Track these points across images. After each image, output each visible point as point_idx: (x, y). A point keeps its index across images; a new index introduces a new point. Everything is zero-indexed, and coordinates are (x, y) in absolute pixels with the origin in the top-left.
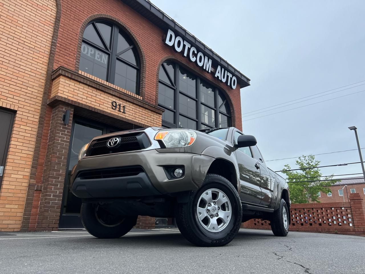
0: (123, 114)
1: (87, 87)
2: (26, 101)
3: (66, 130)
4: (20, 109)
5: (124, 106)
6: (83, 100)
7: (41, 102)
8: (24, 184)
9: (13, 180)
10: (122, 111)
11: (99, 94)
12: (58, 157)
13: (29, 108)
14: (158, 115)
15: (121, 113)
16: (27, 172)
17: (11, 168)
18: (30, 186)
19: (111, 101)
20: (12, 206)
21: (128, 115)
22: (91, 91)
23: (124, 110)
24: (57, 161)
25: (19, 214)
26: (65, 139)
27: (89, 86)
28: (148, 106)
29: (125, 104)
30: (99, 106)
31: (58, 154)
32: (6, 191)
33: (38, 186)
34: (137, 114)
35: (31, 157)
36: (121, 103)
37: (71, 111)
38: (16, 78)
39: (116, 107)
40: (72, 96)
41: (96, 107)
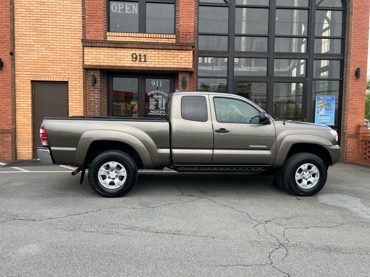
0: (145, 63)
1: (107, 49)
2: (73, 72)
3: (96, 90)
4: (70, 80)
5: (144, 54)
6: (105, 61)
10: (143, 60)
11: (119, 51)
12: (93, 111)
14: (187, 51)
15: (142, 62)
19: (131, 55)
21: (150, 63)
22: (111, 51)
23: (145, 59)
26: (96, 97)
27: (108, 47)
28: (172, 46)
30: (120, 63)
31: (92, 109)
34: (160, 58)
36: (142, 52)
37: (97, 74)
38: (63, 57)
39: (136, 58)
40: (95, 61)
41: (117, 65)
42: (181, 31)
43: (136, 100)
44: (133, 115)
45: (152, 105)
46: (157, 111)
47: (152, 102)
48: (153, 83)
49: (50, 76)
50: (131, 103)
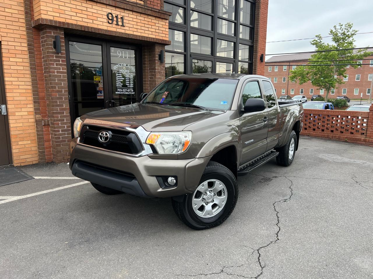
0: (122, 28)
2: (9, 27)
3: (61, 59)
4: (4, 39)
5: (122, 16)
6: (73, 18)
7: (24, 25)
8: (30, 120)
9: (19, 117)
10: (120, 23)
11: (90, 6)
12: (58, 91)
13: (13, 35)
14: (163, 20)
15: (120, 27)
16: (31, 107)
17: (13, 106)
18: (37, 122)
19: (106, 14)
20: (25, 142)
21: (128, 28)
23: (123, 22)
24: (58, 96)
25: (33, 149)
26: (61, 70)
28: (151, 11)
29: (123, 14)
30: (93, 23)
31: (57, 88)
32: (15, 129)
33: (45, 121)
34: (139, 24)
35: (30, 91)
36: (118, 13)
37: (62, 36)
39: (112, 20)
40: (58, 15)
41: (89, 25)
43: (100, 75)
44: (98, 94)
45: (119, 82)
46: (125, 89)
47: (119, 78)
48: (119, 53)
50: (94, 78)
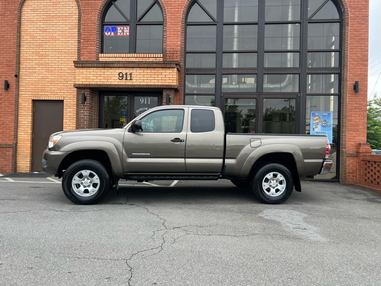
0: (130, 81)
1: (96, 69)
2: (68, 91)
3: (86, 107)
4: (65, 98)
5: (130, 73)
6: (94, 80)
10: (129, 78)
13: (70, 96)
14: (171, 69)
15: (128, 81)
19: (118, 74)
21: (135, 81)
22: (99, 71)
23: (131, 77)
26: (85, 114)
27: (97, 67)
28: (156, 64)
29: (131, 71)
30: (108, 81)
34: (145, 76)
36: (128, 71)
37: (87, 93)
38: (60, 78)
39: (123, 77)
40: (85, 80)
41: (105, 83)
42: (168, 50)
43: (125, 117)
48: (142, 100)
49: (48, 95)
50: (120, 120)
